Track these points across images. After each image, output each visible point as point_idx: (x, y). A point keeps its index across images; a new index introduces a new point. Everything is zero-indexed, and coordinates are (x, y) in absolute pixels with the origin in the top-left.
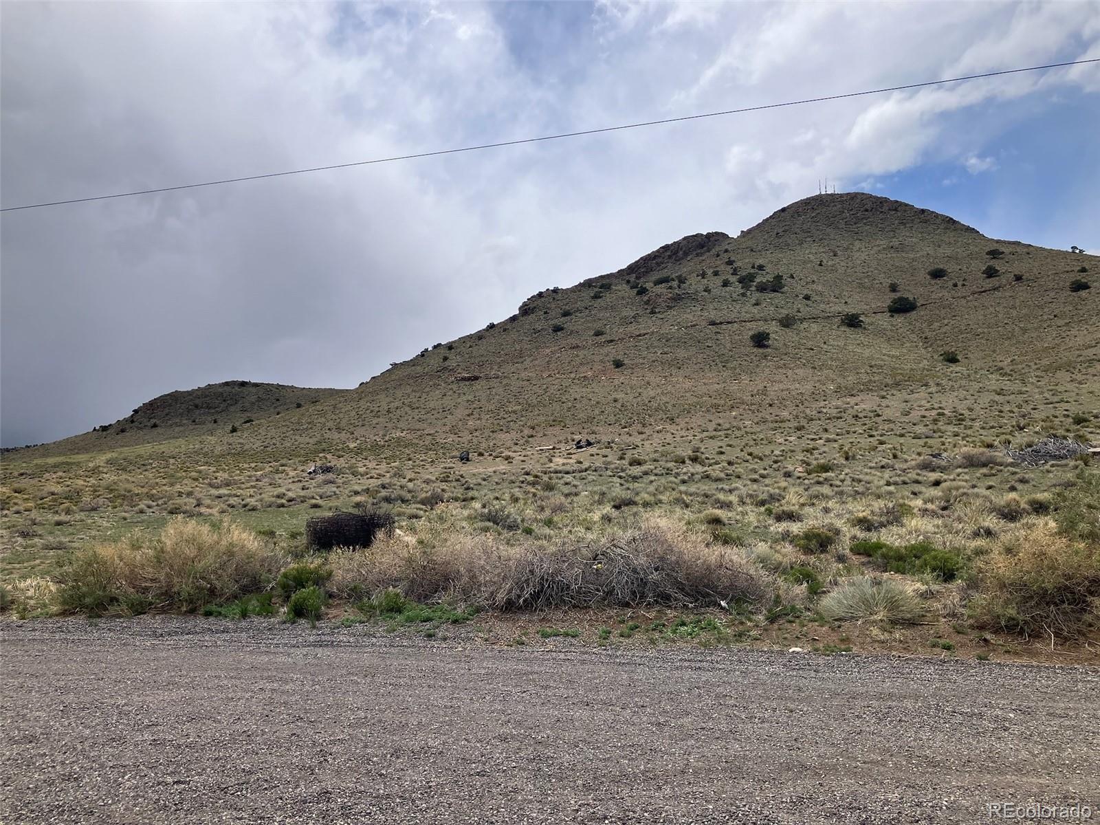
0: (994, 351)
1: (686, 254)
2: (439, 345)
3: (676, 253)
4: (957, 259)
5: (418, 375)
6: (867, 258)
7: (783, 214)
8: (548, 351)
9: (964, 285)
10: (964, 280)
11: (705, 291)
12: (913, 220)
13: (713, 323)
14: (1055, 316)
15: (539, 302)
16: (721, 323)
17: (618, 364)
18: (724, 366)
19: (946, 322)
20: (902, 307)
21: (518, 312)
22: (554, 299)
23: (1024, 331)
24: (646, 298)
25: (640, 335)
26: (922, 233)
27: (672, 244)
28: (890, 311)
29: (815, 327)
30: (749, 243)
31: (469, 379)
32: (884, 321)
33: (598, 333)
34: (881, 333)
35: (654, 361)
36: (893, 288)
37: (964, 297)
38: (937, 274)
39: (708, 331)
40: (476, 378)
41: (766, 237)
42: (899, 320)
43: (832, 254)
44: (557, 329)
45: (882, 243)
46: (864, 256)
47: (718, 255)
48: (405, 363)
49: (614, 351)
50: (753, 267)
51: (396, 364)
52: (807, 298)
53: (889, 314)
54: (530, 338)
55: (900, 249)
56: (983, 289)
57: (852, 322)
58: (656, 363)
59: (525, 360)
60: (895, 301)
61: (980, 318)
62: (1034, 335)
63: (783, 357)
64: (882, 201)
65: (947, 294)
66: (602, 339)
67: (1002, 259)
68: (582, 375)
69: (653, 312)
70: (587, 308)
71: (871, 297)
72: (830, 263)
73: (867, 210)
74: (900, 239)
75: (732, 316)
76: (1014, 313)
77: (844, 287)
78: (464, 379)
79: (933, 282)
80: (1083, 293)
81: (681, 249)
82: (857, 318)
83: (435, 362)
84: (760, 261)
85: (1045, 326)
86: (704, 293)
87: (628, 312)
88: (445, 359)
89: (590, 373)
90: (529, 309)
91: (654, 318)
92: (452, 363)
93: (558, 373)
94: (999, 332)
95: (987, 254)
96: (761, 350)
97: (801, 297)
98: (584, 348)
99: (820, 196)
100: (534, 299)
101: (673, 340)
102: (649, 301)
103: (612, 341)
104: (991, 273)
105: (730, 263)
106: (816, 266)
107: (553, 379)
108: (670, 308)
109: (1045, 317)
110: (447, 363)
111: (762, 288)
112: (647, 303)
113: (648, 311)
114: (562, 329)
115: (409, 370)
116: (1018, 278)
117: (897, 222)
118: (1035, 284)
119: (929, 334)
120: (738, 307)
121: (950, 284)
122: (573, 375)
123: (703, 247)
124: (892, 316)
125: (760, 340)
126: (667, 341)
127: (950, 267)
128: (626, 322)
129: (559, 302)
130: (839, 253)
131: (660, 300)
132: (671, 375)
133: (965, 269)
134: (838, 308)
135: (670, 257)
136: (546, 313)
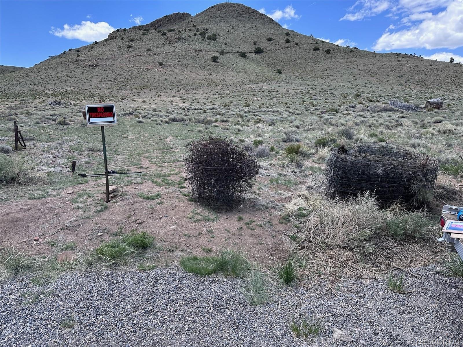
0: (293, 70)
1: (174, 21)
2: (71, 49)
3: (170, 20)
4: (275, 35)
5: (66, 62)
6: (244, 30)
7: (212, 9)
8: (127, 56)
9: (279, 45)
10: (279, 43)
11: (189, 37)
12: (259, 18)
13: (195, 51)
14: (310, 59)
15: (117, 34)
16: (198, 51)
17: (161, 64)
18: (204, 69)
19: (274, 58)
20: (259, 51)
21: (107, 38)
22: (124, 33)
23: (301, 64)
24: (166, 37)
25: (167, 53)
26: (262, 23)
27: (169, 16)
28: (255, 52)
29: (231, 56)
30: (200, 19)
31: (93, 66)
32: (253, 56)
33: (148, 50)
34: (253, 60)
35: (175, 64)
36: (255, 44)
37: (279, 49)
38: (270, 40)
39: (194, 54)
40: (97, 66)
41: (206, 17)
42: (258, 56)
43: (232, 28)
44: (130, 47)
45: (249, 25)
46: (243, 30)
47: (189, 23)
48: (55, 57)
49: (157, 58)
50: (204, 29)
51: (51, 57)
52: (226, 44)
53: (254, 54)
54: (117, 50)
55: (255, 28)
56: (285, 47)
57: (243, 55)
58: (176, 65)
59: (117, 59)
60: (256, 49)
61: (286, 57)
62: (305, 65)
63: (224, 67)
64: (249, 8)
65: (273, 48)
66: (151, 53)
67: (290, 36)
68: (146, 68)
69: (170, 43)
70: (141, 39)
71: (247, 46)
72: (231, 31)
73: (243, 11)
74: (255, 25)
75: (202, 49)
76: (297, 57)
77: (238, 41)
78: (90, 66)
79: (268, 43)
80: (318, 52)
81: (172, 18)
82: (245, 54)
83: (73, 57)
84: (206, 27)
85: (308, 62)
86: (188, 38)
87: (160, 42)
88: (78, 56)
89: (149, 67)
90: (113, 36)
91: (170, 46)
92: (82, 58)
93: (135, 66)
94: (293, 63)
95: (285, 34)
96: (216, 64)
97: (223, 43)
98: (144, 56)
99: (227, 3)
100: (115, 32)
101: (181, 56)
102: (167, 38)
103: (155, 54)
104: (287, 41)
105: (195, 26)
106: (227, 32)
107: (134, 68)
108: (176, 42)
109: (307, 59)
110: (80, 58)
111: (209, 38)
112: (167, 39)
113: (167, 43)
114: (131, 47)
115: (60, 60)
116: (296, 44)
117: (254, 18)
118: (302, 47)
119: (269, 62)
120: (202, 45)
121: (274, 44)
122: (142, 67)
123: (181, 19)
124: (256, 54)
125: (215, 59)
126: (179, 56)
127: (274, 38)
128: (159, 46)
129: (127, 35)
130: (234, 28)
131: (172, 39)
132: (184, 71)
133: (278, 39)
134: (237, 49)
135: (168, 21)
136: (122, 39)
